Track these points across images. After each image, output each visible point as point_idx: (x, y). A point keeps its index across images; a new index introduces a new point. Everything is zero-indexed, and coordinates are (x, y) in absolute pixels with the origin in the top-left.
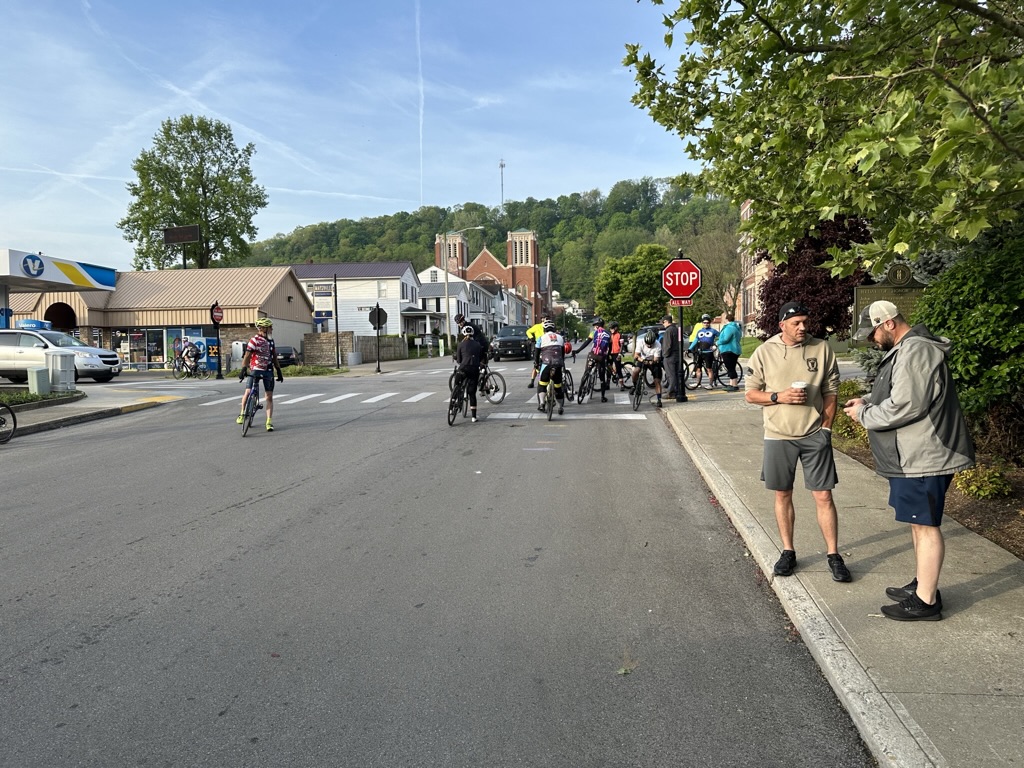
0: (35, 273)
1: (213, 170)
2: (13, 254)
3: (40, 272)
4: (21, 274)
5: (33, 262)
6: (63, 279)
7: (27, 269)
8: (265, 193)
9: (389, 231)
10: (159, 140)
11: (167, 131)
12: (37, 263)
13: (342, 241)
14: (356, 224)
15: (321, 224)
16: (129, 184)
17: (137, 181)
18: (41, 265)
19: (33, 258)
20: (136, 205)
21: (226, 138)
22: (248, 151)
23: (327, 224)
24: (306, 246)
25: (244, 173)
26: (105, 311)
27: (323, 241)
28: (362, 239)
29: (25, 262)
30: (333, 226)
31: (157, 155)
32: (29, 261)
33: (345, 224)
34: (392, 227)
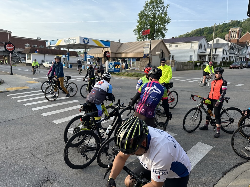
0: (87, 43)
1: (158, 14)
2: (80, 37)
3: (88, 43)
4: (83, 43)
5: (86, 40)
6: (95, 45)
7: (84, 42)
8: (170, 19)
9: (220, 29)
10: (145, 7)
11: (147, 4)
12: (87, 40)
13: (204, 33)
14: (210, 28)
15: (199, 29)
16: (137, 20)
17: (139, 19)
18: (88, 40)
19: (86, 39)
20: (138, 25)
21: (162, 4)
22: (167, 7)
23: (201, 29)
24: (194, 35)
25: (166, 14)
26: (116, 53)
27: (199, 33)
28: (210, 32)
29: (84, 40)
30: (203, 29)
31: (144, 11)
32: (85, 40)
33: (207, 28)
34: (220, 28)
